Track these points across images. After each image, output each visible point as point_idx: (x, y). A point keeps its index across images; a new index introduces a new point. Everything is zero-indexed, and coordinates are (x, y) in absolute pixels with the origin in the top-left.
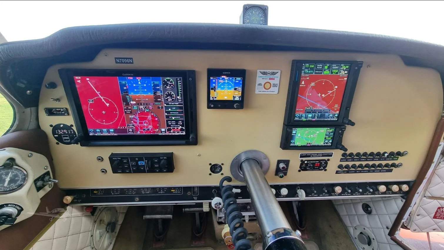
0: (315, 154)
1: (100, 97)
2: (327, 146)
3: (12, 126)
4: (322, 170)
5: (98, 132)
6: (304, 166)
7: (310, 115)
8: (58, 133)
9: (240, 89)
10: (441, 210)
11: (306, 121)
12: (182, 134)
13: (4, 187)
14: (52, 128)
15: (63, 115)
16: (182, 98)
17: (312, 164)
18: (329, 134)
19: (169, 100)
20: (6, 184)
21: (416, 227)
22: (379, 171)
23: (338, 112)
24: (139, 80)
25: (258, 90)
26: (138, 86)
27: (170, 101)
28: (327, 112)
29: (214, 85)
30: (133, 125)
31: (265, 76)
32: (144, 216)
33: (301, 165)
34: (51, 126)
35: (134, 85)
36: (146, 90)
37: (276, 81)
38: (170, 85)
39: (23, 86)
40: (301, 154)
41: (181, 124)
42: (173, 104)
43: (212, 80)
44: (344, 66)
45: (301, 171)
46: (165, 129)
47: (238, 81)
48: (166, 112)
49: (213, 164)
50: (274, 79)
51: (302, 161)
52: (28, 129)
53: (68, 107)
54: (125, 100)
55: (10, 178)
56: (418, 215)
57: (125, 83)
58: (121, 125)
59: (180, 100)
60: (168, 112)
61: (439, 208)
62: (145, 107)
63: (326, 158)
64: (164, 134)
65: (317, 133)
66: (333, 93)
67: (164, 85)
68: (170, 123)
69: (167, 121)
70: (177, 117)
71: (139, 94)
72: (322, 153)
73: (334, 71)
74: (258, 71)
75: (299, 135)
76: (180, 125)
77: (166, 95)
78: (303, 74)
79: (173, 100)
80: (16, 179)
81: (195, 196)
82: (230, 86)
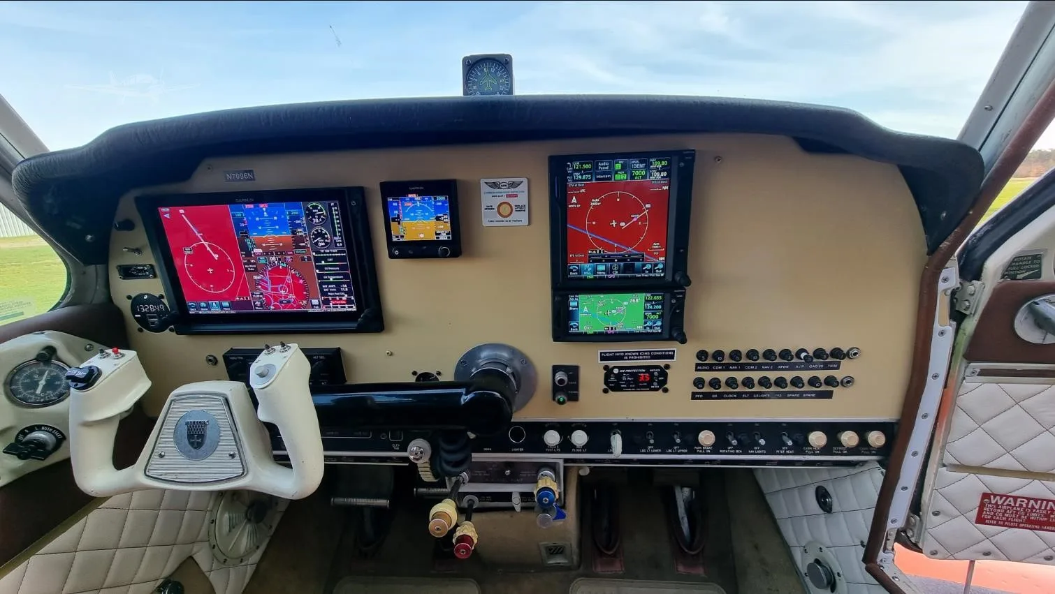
0: (634, 354)
1: (203, 242)
2: (653, 333)
3: (63, 298)
4: (656, 390)
5: (204, 308)
6: (612, 379)
7: (601, 267)
8: (141, 310)
9: (447, 218)
10: (993, 502)
11: (595, 278)
12: (350, 310)
13: (36, 395)
14: (130, 301)
15: (147, 277)
16: (342, 239)
17: (632, 374)
18: (651, 307)
19: (320, 244)
20: (38, 391)
21: (937, 547)
22: (798, 395)
23: (662, 259)
24: (264, 209)
25: (488, 220)
26: (264, 221)
27: (322, 246)
28: (638, 260)
29: (396, 212)
30: (262, 294)
31: (497, 190)
32: (333, 499)
33: (607, 377)
34: (129, 297)
35: (257, 219)
36: (277, 227)
37: (522, 199)
38: (319, 215)
39: (78, 227)
40: (601, 353)
41: (347, 289)
42: (328, 251)
43: (392, 202)
44: (657, 160)
45: (610, 392)
46: (319, 301)
47: (440, 204)
48: (317, 267)
49: (419, 373)
50: (516, 196)
51: (606, 368)
52: (91, 302)
53: (153, 262)
54: (244, 247)
55: (47, 381)
56: (936, 514)
57: (242, 215)
58: (240, 295)
59: (339, 243)
60: (321, 268)
61: (986, 496)
62: (280, 259)
63: (662, 363)
64: (317, 310)
65: (626, 306)
66: (643, 219)
67: (307, 216)
68: (325, 288)
69: (321, 284)
70: (338, 277)
71: (267, 234)
72: (650, 352)
73: (637, 173)
74: (482, 181)
75: (586, 309)
76: (346, 292)
77: (314, 234)
78: (570, 184)
79: (327, 244)
80: (57, 383)
81: (395, 443)
82: (427, 214)
